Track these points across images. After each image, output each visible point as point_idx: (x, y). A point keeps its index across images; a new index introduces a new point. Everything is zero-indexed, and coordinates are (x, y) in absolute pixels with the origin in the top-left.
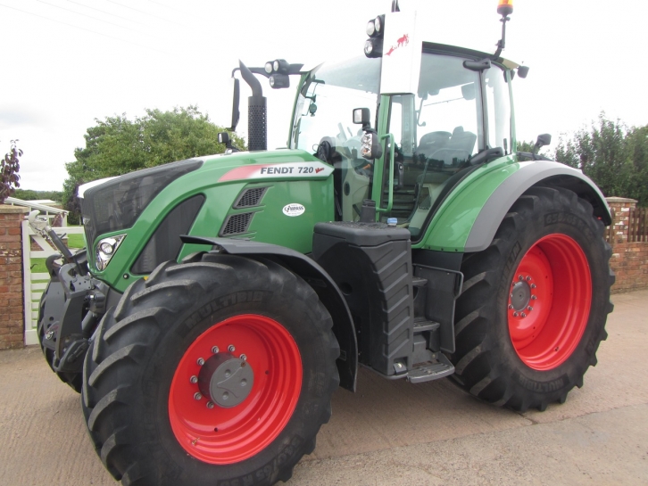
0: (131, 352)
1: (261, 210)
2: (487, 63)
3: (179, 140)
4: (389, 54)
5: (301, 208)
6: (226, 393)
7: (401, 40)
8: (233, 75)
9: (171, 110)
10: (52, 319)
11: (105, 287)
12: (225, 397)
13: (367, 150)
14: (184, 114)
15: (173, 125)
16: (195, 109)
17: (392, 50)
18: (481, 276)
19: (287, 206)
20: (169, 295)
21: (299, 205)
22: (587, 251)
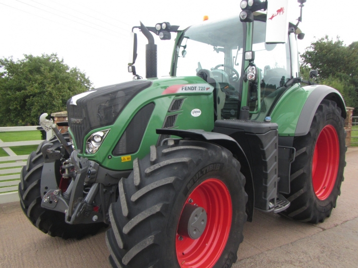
0: (162, 209)
1: (181, 112)
2: (293, 30)
3: (49, 74)
4: (271, 18)
5: (199, 112)
6: (195, 230)
7: (279, 11)
8: (132, 31)
9: (40, 56)
10: (46, 188)
11: (95, 165)
12: (195, 233)
13: (252, 76)
14: (49, 59)
15: (43, 65)
16: (56, 55)
17: (273, 17)
18: (304, 149)
19: (193, 111)
20: (176, 168)
21: (198, 110)
22: (338, 134)
